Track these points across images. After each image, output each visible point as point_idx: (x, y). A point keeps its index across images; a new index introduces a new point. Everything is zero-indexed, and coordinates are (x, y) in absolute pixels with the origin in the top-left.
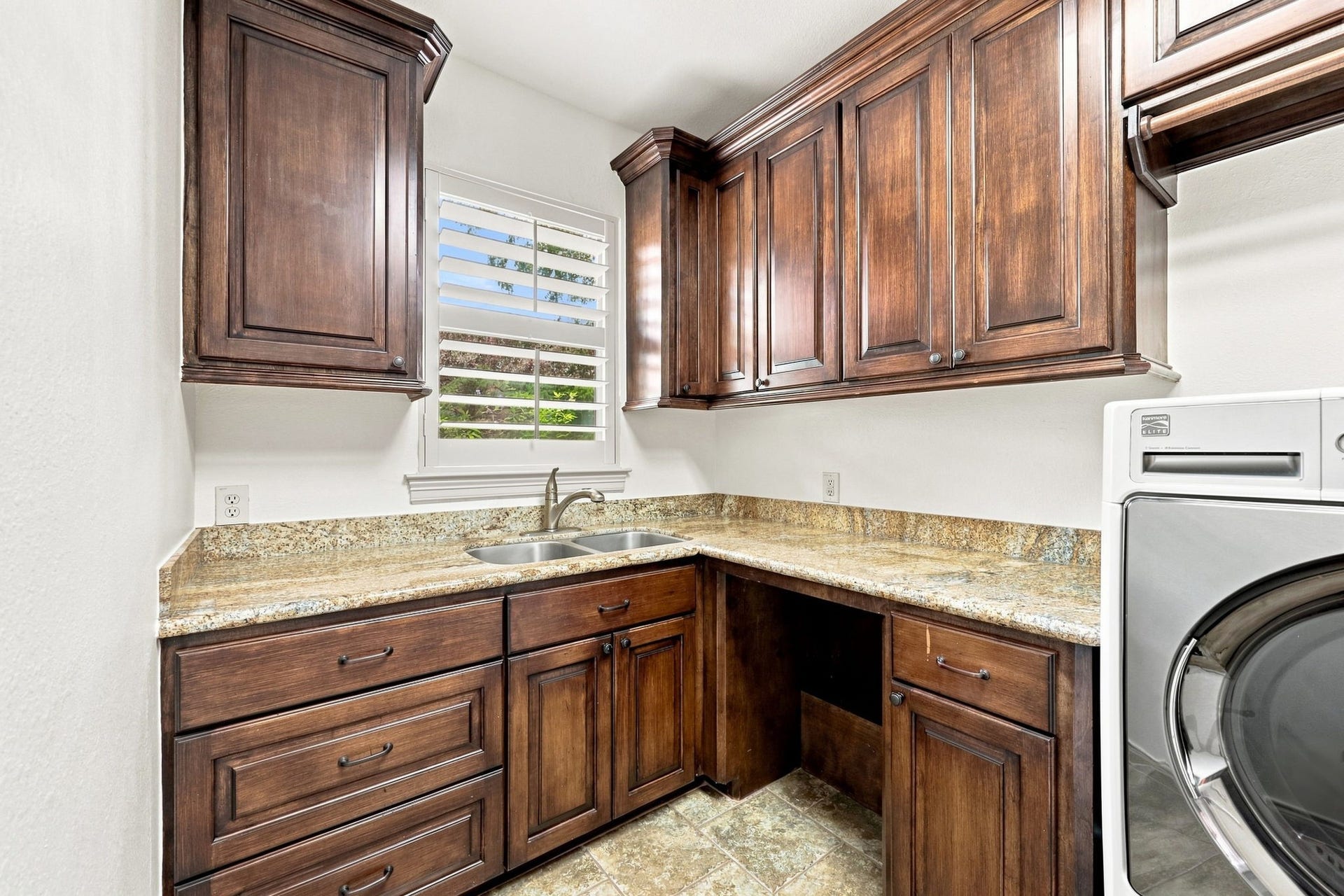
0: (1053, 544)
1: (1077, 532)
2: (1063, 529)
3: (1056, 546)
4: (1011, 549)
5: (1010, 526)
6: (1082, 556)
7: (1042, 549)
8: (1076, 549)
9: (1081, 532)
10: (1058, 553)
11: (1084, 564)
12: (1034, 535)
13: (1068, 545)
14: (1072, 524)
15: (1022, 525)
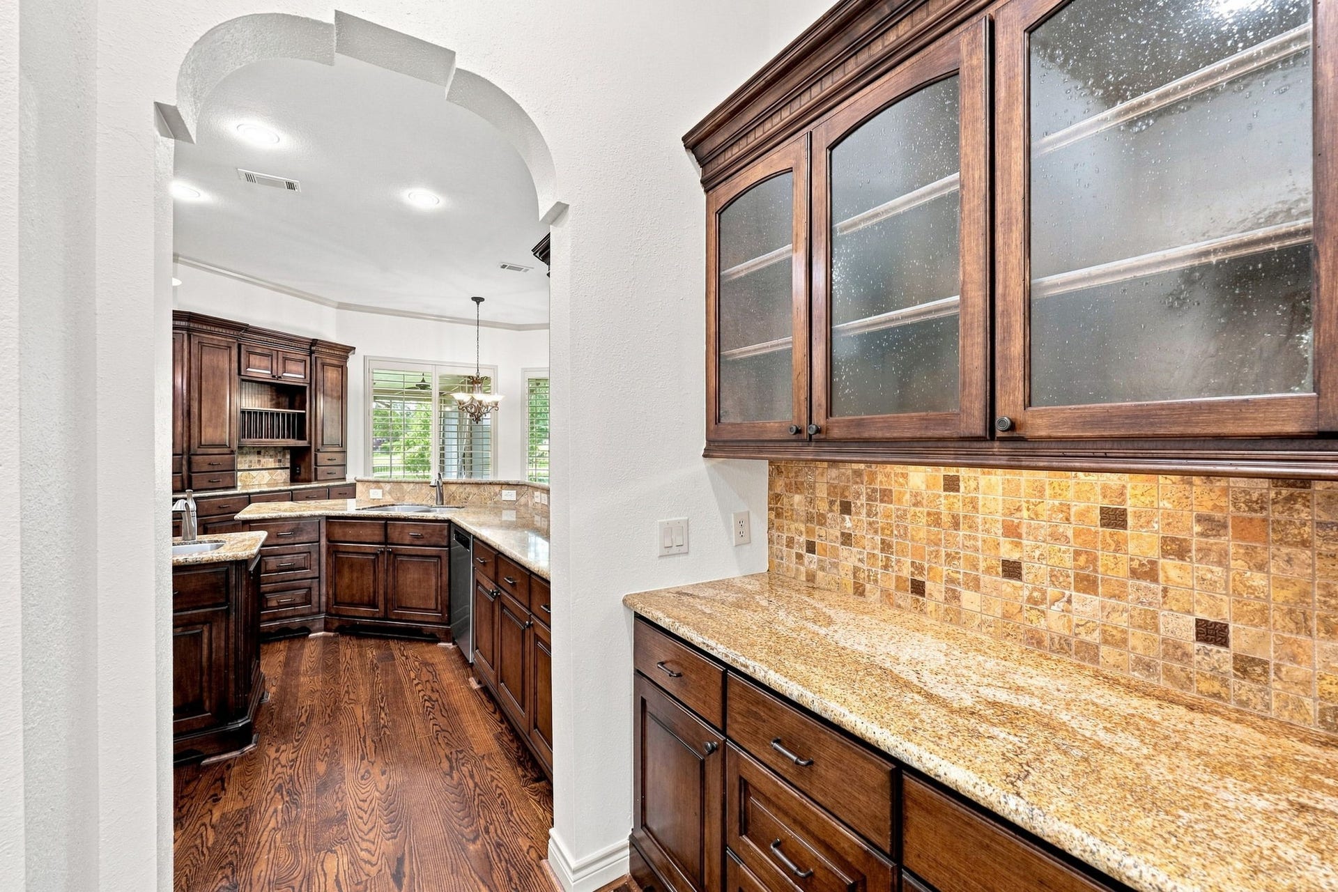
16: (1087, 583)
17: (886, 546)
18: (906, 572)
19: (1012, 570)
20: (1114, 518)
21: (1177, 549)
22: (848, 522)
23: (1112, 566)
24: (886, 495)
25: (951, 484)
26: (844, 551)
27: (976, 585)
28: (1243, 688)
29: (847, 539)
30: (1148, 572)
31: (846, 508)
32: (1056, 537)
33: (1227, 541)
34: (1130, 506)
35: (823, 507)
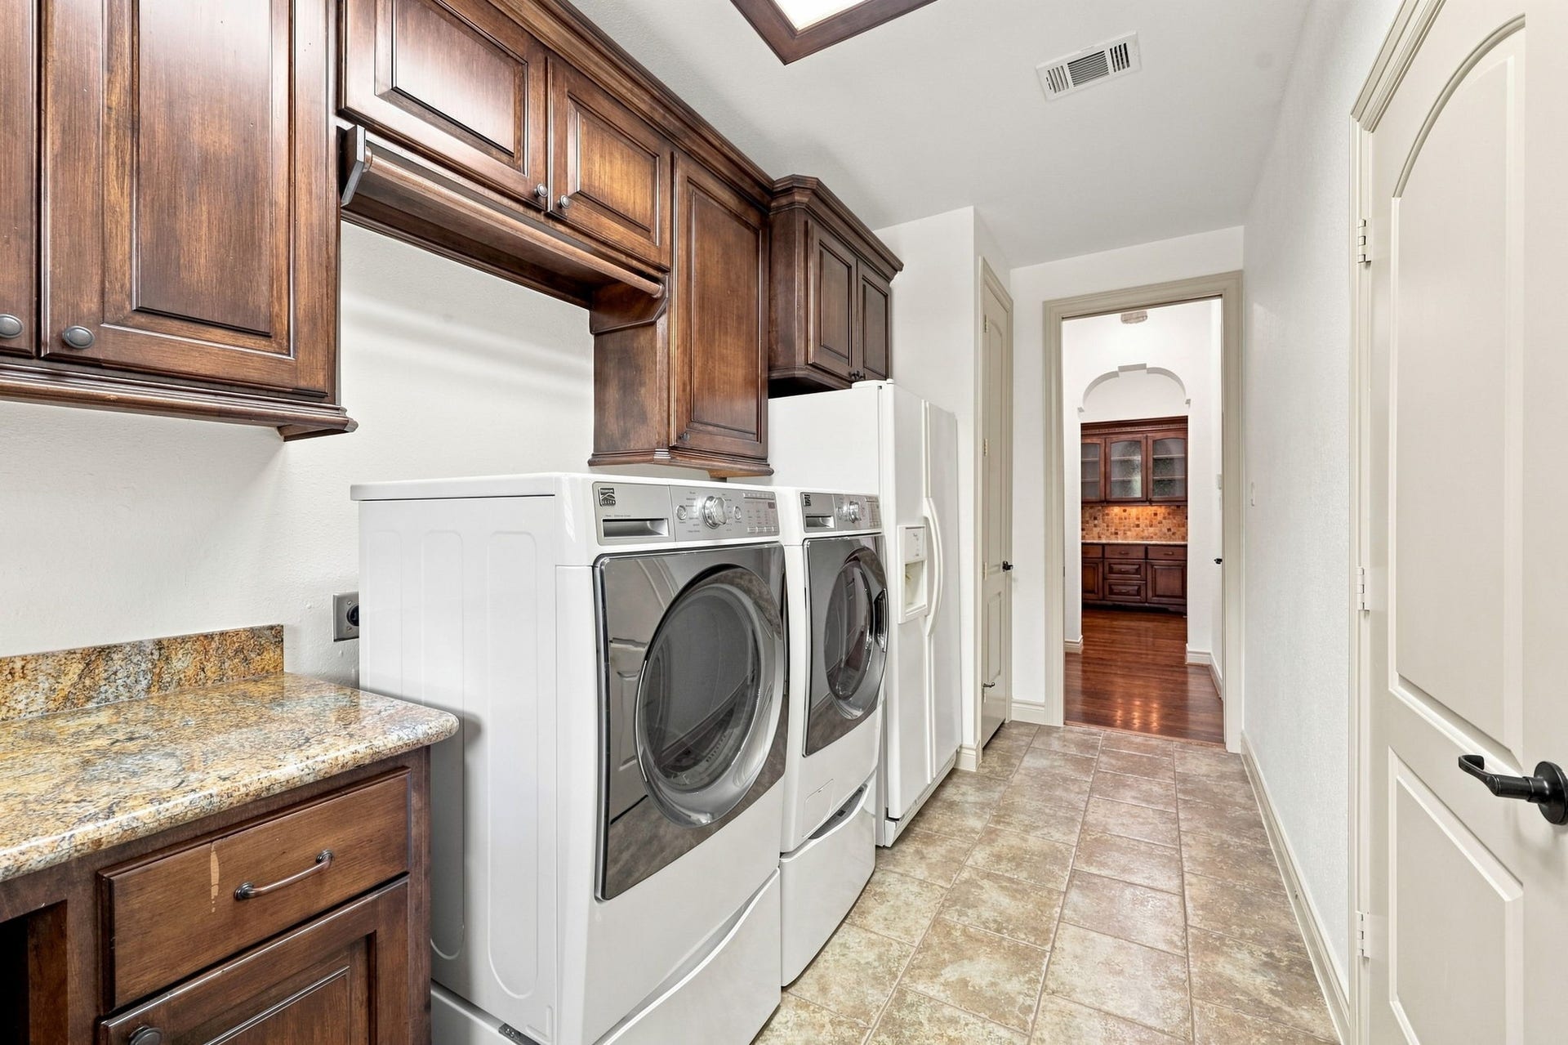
0: (115, 673)
1: (159, 644)
2: (133, 645)
3: (120, 675)
4: (21, 706)
5: (18, 665)
6: (166, 678)
7: (95, 687)
8: (157, 670)
9: (165, 643)
10: (125, 686)
11: (171, 689)
12: (76, 668)
13: (143, 666)
14: (148, 634)
15: (45, 656)
16: (1151, 526)
17: (1108, 526)
18: (1113, 530)
19: (1138, 526)
20: (1156, 514)
21: (1165, 518)
22: (1096, 522)
23: (1154, 522)
24: (1108, 515)
25: (1125, 511)
26: (1095, 529)
27: (1130, 530)
28: (1173, 537)
29: (1095, 526)
30: (1160, 523)
31: (1095, 519)
32: (1146, 519)
33: (1171, 516)
34: (1158, 512)
35: (1088, 519)
